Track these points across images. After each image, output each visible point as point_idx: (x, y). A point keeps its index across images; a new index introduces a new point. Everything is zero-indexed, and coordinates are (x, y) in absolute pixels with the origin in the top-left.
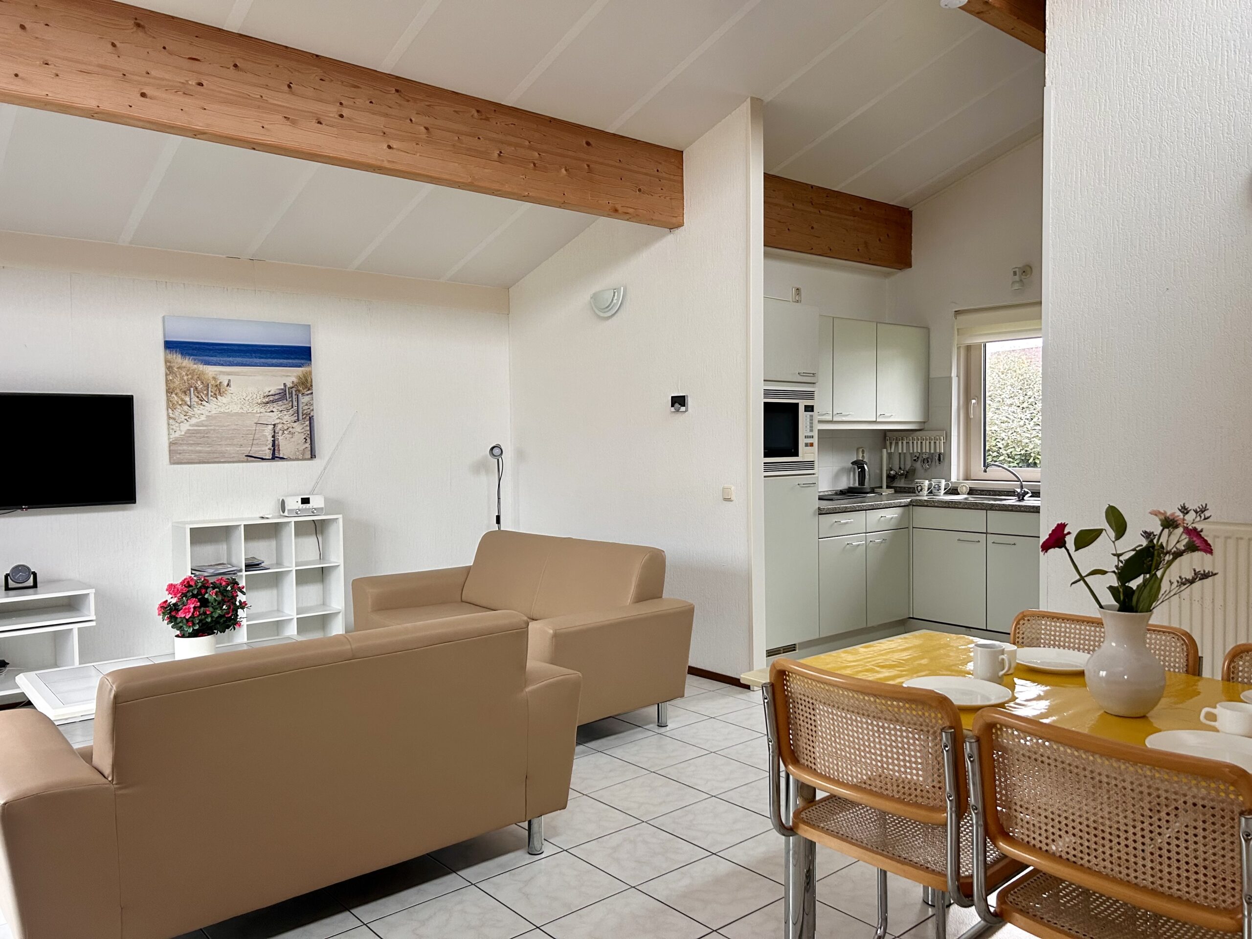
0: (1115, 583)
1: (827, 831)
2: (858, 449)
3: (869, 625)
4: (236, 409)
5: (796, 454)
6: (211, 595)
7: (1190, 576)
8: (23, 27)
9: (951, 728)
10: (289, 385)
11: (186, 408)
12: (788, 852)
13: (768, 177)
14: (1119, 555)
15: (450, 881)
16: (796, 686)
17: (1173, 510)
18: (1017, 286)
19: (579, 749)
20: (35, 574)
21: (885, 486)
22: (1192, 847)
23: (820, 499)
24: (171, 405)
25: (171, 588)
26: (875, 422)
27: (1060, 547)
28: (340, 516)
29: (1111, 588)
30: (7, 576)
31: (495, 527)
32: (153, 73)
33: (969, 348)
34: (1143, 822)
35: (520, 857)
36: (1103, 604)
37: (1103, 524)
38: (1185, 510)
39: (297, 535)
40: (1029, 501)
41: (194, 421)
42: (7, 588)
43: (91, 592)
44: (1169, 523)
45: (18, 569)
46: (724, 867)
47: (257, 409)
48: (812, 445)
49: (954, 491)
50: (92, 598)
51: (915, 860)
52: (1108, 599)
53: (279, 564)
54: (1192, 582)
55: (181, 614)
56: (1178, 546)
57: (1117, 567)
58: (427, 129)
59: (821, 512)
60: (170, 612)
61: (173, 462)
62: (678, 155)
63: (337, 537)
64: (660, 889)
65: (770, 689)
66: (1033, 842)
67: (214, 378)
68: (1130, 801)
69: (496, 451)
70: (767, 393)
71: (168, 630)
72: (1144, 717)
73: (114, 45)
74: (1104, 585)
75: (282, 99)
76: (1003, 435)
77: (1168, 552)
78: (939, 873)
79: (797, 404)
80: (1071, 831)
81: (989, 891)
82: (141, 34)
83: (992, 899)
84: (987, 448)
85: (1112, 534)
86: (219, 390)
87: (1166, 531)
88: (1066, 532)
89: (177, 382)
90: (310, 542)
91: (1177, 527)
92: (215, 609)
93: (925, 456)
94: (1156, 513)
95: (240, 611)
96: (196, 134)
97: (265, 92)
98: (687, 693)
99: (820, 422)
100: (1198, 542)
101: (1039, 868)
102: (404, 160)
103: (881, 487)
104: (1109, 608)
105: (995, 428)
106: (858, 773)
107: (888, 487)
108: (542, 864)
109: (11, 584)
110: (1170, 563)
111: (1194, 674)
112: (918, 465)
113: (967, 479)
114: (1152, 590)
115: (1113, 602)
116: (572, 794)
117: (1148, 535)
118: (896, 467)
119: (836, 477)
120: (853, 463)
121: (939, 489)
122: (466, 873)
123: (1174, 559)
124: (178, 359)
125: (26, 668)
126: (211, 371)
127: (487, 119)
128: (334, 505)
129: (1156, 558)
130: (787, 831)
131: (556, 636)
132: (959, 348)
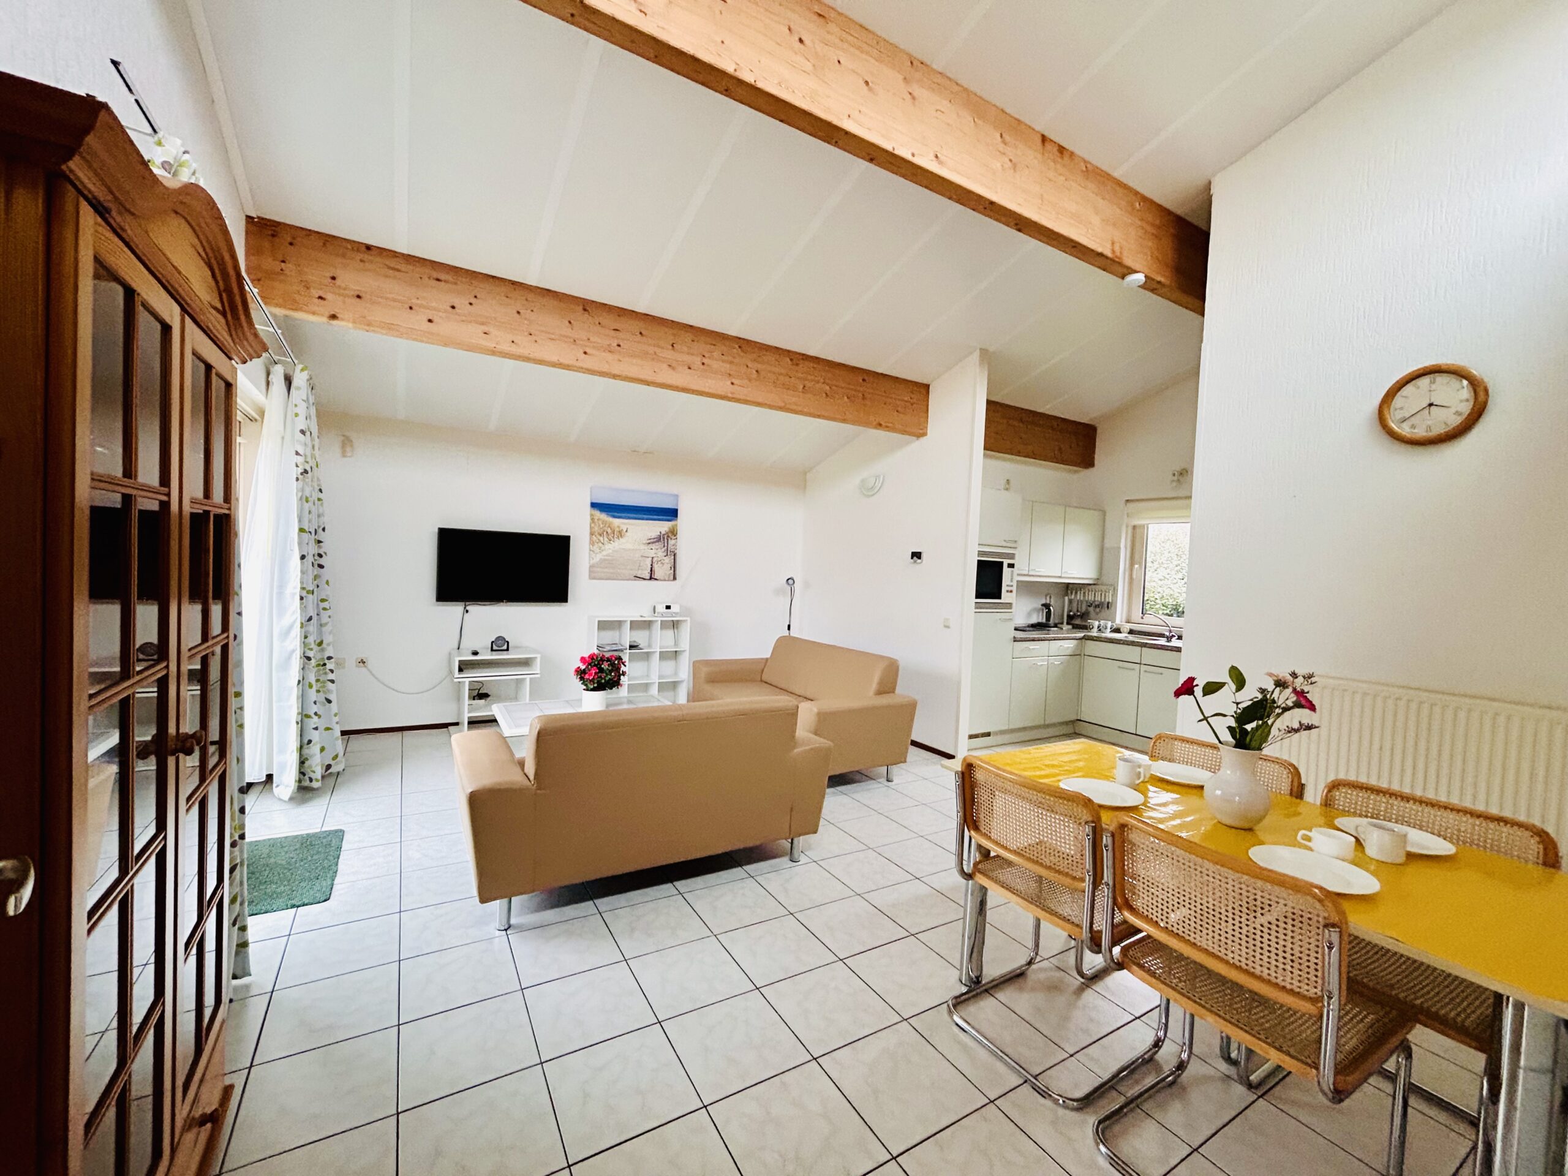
0: (1233, 724)
1: (996, 881)
2: (1046, 596)
3: (1047, 723)
4: (629, 546)
5: (999, 597)
6: (605, 666)
7: (1296, 726)
8: (518, 313)
9: (1093, 822)
10: (663, 532)
11: (600, 545)
12: (967, 891)
13: (989, 402)
14: (1238, 704)
15: (737, 872)
16: (979, 776)
17: (1284, 674)
18: (1174, 484)
19: (829, 791)
20: (508, 642)
21: (1065, 621)
22: (1282, 943)
23: (1016, 629)
24: (592, 543)
25: (583, 659)
26: (1060, 577)
27: (1189, 695)
28: (688, 619)
29: (1230, 728)
30: (492, 642)
31: (786, 633)
32: (592, 339)
33: (1134, 527)
34: (1241, 917)
35: (784, 861)
36: (1221, 740)
37: (1225, 677)
38: (1294, 675)
39: (661, 628)
40: (1175, 643)
41: (604, 553)
42: (492, 650)
43: (538, 656)
44: (1280, 684)
45: (499, 638)
46: (923, 889)
47: (643, 547)
48: (1011, 591)
49: (1117, 631)
50: (538, 660)
51: (1061, 912)
52: (1226, 737)
53: (650, 646)
54: (1296, 731)
55: (587, 676)
56: (1287, 702)
57: (1235, 712)
58: (757, 371)
59: (1015, 640)
60: (581, 674)
61: (591, 578)
62: (927, 387)
63: (685, 631)
64: (877, 898)
65: (961, 776)
66: (1151, 916)
67: (619, 527)
68: (1231, 899)
69: (790, 581)
70: (980, 553)
71: (579, 685)
72: (1250, 830)
73: (570, 322)
74: (1223, 726)
75: (669, 354)
76: (1160, 590)
77: (1278, 707)
78: (1077, 926)
79: (1002, 562)
80: (1188, 906)
81: (1114, 943)
82: (586, 315)
83: (1117, 950)
84: (1146, 599)
85: (1234, 687)
86: (621, 534)
87: (1278, 689)
88: (1195, 684)
89: (596, 529)
90: (669, 633)
91: (1287, 687)
92: (607, 674)
93: (1097, 603)
94: (1270, 675)
95: (622, 677)
96: (615, 377)
97: (658, 350)
98: (908, 759)
99: (1018, 575)
100: (1303, 702)
101: (1152, 935)
102: (740, 392)
103: (1062, 623)
104: (1226, 744)
105: (1153, 584)
106: (1021, 841)
107: (1068, 623)
108: (798, 869)
109: (495, 648)
110: (1279, 715)
111: (1297, 798)
112: (1091, 609)
113: (1128, 622)
114: (1264, 734)
115: (1230, 739)
116: (822, 822)
117: (1263, 691)
118: (1075, 610)
119: (1029, 614)
120: (1043, 605)
121: (1106, 628)
122: (748, 868)
123: (1283, 713)
124: (597, 514)
125: (499, 699)
126: (617, 522)
127: (797, 365)
128: (686, 611)
129: (1268, 709)
130: (969, 876)
131: (819, 714)
132: (1127, 527)
